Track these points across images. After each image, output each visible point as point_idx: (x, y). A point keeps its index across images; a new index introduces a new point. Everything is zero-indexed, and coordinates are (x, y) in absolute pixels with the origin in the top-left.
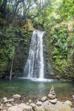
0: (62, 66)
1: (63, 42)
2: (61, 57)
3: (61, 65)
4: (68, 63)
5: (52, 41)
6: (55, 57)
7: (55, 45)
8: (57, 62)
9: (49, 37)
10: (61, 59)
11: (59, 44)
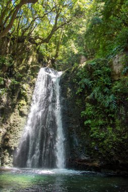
0: (105, 142)
1: (105, 94)
2: (101, 122)
3: (103, 139)
4: (118, 134)
5: (79, 90)
6: (89, 121)
7: (88, 99)
8: (92, 133)
9: (74, 83)
10: (101, 126)
11: (96, 96)
